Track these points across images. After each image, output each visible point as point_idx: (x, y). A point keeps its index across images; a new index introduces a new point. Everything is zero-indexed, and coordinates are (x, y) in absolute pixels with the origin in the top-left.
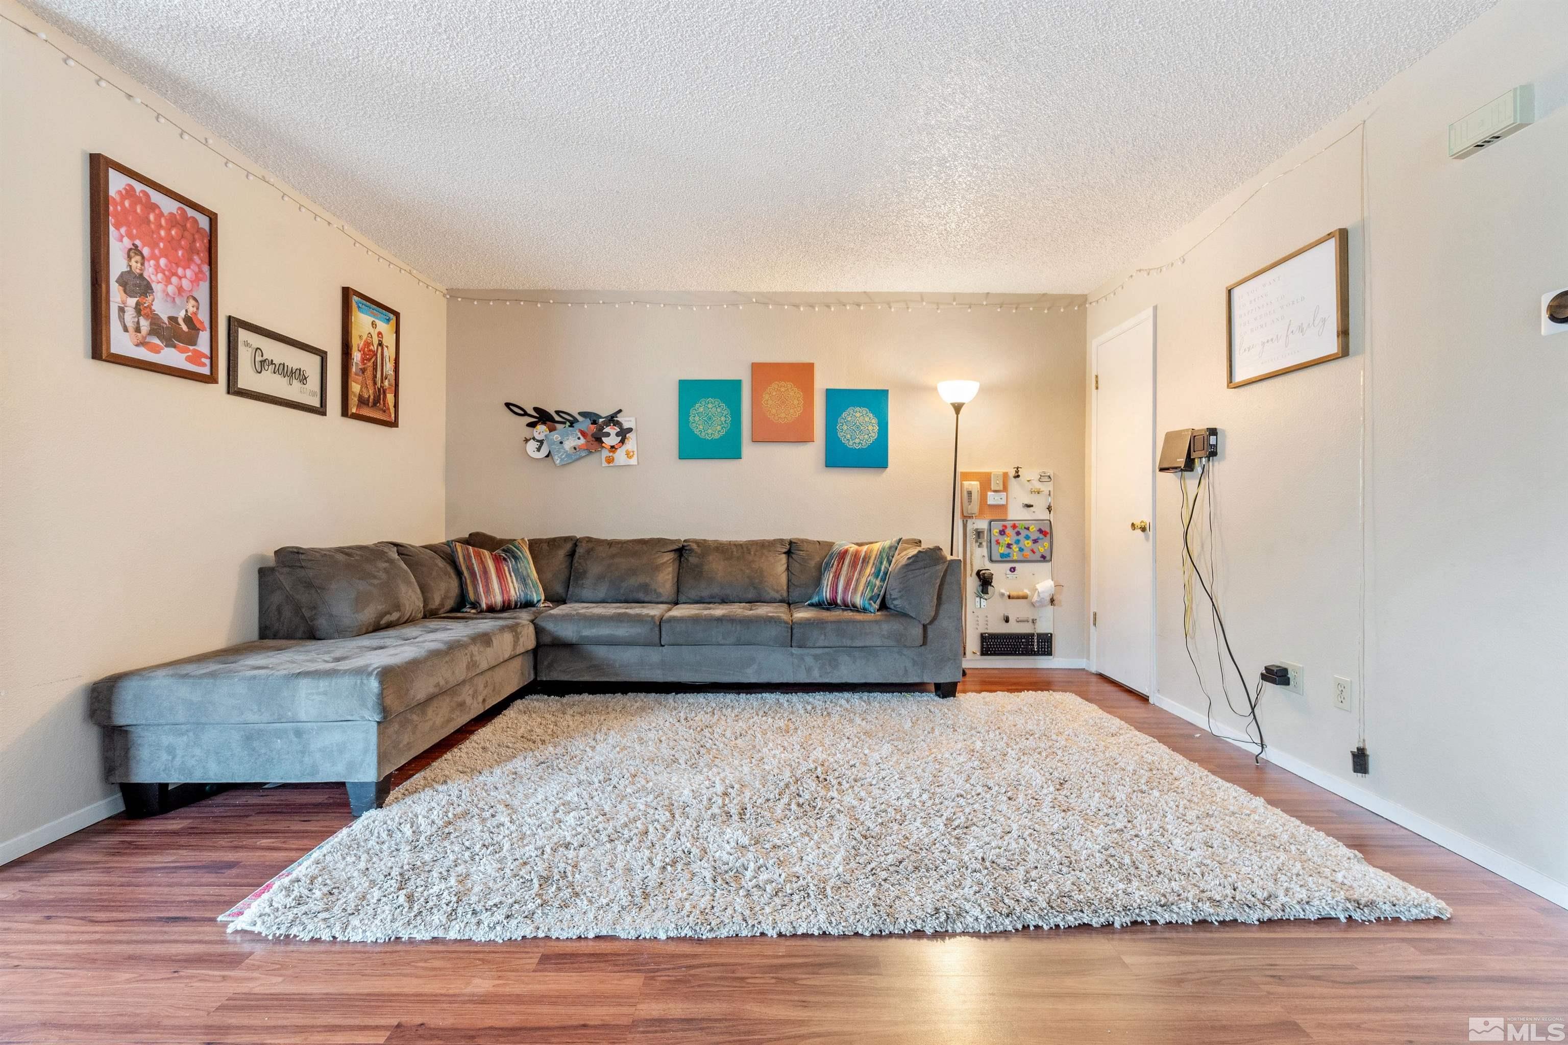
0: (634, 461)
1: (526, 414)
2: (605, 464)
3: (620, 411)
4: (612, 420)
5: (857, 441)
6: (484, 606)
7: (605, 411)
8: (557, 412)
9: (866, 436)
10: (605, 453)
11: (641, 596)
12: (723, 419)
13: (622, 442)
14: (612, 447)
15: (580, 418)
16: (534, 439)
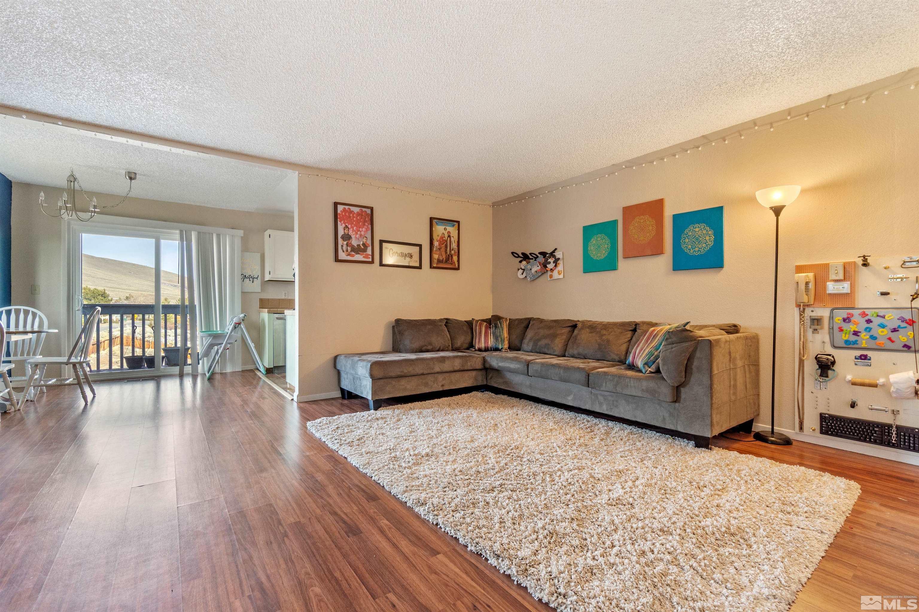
0: (561, 276)
1: (519, 257)
2: (549, 279)
3: (556, 249)
4: (552, 254)
5: (697, 249)
6: (477, 348)
7: (549, 251)
8: (530, 254)
9: (704, 245)
10: (549, 273)
11: (546, 350)
12: (606, 246)
13: (556, 266)
14: (551, 269)
15: (539, 255)
16: (521, 268)
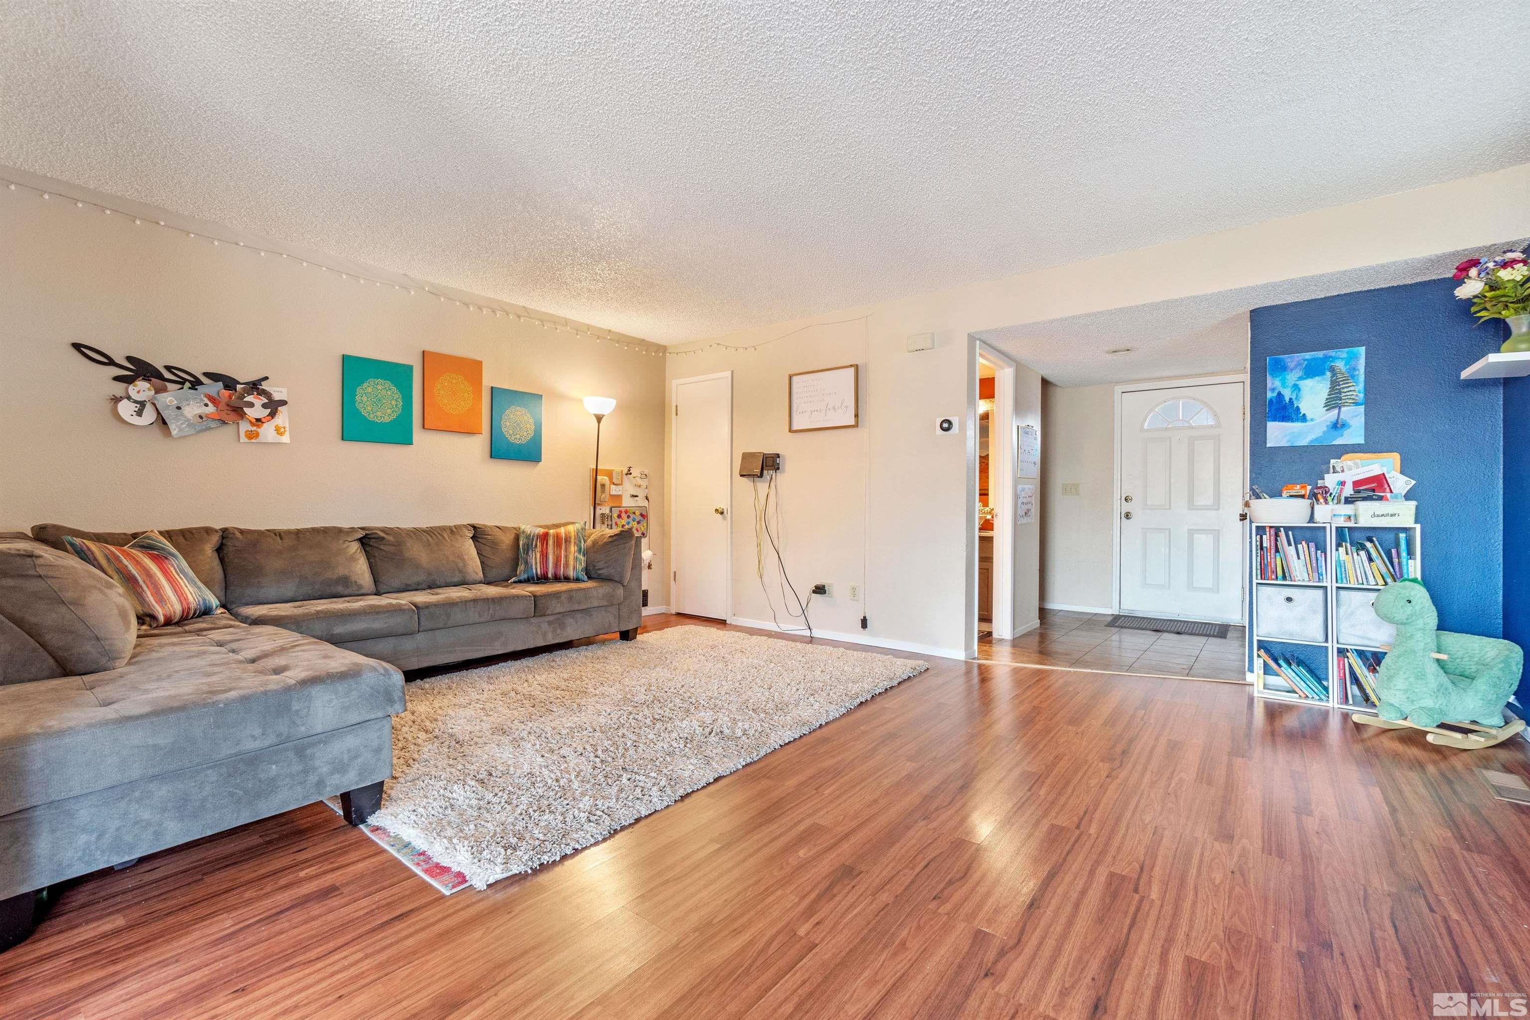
0: (286, 439)
1: (111, 362)
2: (243, 439)
3: (266, 378)
4: (254, 386)
5: (518, 436)
6: (162, 619)
7: (244, 375)
8: (169, 368)
9: (525, 433)
10: (244, 427)
11: (340, 589)
12: (394, 402)
13: (272, 415)
14: (258, 420)
15: (204, 380)
16: (129, 398)
